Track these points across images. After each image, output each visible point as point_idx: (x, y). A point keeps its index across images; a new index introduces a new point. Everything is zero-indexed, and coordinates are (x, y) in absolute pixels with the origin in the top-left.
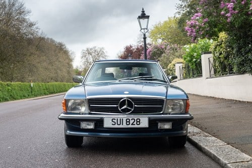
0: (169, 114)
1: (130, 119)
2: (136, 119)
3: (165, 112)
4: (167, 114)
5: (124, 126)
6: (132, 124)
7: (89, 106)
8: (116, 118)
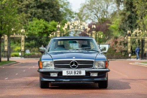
0: (97, 69)
1: (76, 71)
2: (79, 71)
3: (94, 68)
4: (95, 69)
5: (73, 74)
6: (77, 74)
7: (55, 65)
8: (69, 71)
